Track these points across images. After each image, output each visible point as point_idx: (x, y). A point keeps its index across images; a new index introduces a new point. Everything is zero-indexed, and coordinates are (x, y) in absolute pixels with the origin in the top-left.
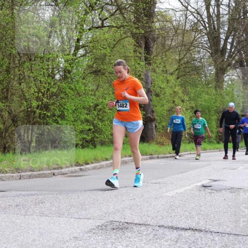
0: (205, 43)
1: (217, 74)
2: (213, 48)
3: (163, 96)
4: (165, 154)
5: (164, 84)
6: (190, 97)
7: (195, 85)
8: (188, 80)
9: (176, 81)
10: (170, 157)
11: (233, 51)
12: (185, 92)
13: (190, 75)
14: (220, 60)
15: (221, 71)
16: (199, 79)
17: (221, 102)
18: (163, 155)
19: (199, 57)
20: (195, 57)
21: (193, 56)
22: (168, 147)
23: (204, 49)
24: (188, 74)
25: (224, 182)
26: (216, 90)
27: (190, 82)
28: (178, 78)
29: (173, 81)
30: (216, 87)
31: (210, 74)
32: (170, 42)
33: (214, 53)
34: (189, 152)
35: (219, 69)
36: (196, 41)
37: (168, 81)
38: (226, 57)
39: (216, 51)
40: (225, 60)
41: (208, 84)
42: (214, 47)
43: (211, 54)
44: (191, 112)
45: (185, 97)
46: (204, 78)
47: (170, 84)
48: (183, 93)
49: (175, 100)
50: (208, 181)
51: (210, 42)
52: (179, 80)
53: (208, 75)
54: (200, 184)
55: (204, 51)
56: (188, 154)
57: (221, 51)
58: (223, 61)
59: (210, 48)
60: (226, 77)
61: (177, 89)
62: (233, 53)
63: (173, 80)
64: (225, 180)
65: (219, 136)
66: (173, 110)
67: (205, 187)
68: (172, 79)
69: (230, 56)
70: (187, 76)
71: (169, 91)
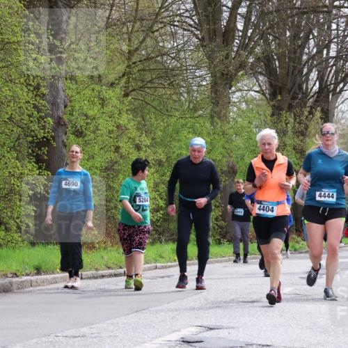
0: (187, 14)
1: (214, 85)
2: (206, 27)
3: (92, 135)
4: (97, 269)
5: (96, 109)
6: (153, 139)
7: (164, 112)
8: (148, 99)
9: (122, 102)
10: (110, 276)
11: (249, 35)
12: (143, 128)
13: (155, 88)
14: (220, 55)
15: (223, 80)
16: (174, 97)
17: (223, 150)
18: (94, 272)
19: (173, 48)
20: (164, 47)
21: (161, 44)
22: (103, 253)
23: (184, 30)
24: (149, 85)
25: (230, 330)
26: (212, 123)
27: (155, 104)
28: (126, 95)
29: (115, 101)
30: (212, 117)
31: (200, 86)
32: (108, 12)
33: (207, 38)
34: (153, 265)
35: (218, 75)
36: (167, 10)
37: (103, 102)
38: (235, 49)
39: (213, 34)
40: (233, 54)
41: (195, 109)
42: (208, 24)
43: (202, 40)
44: (157, 171)
45: (144, 138)
46: (186, 95)
47: (108, 109)
48: (138, 129)
49: (121, 145)
50: (195, 330)
51: (198, 14)
52: (130, 98)
53: (195, 88)
54: (176, 336)
55: (185, 32)
56: (150, 269)
57: (224, 34)
58: (227, 57)
59: (199, 26)
60: (234, 93)
61: (124, 120)
62: (250, 39)
63: (114, 99)
64: (233, 328)
65: (220, 227)
66: (116, 167)
67: (189, 342)
68: (113, 95)
69: (243, 46)
70: (148, 91)
71: (105, 125)
